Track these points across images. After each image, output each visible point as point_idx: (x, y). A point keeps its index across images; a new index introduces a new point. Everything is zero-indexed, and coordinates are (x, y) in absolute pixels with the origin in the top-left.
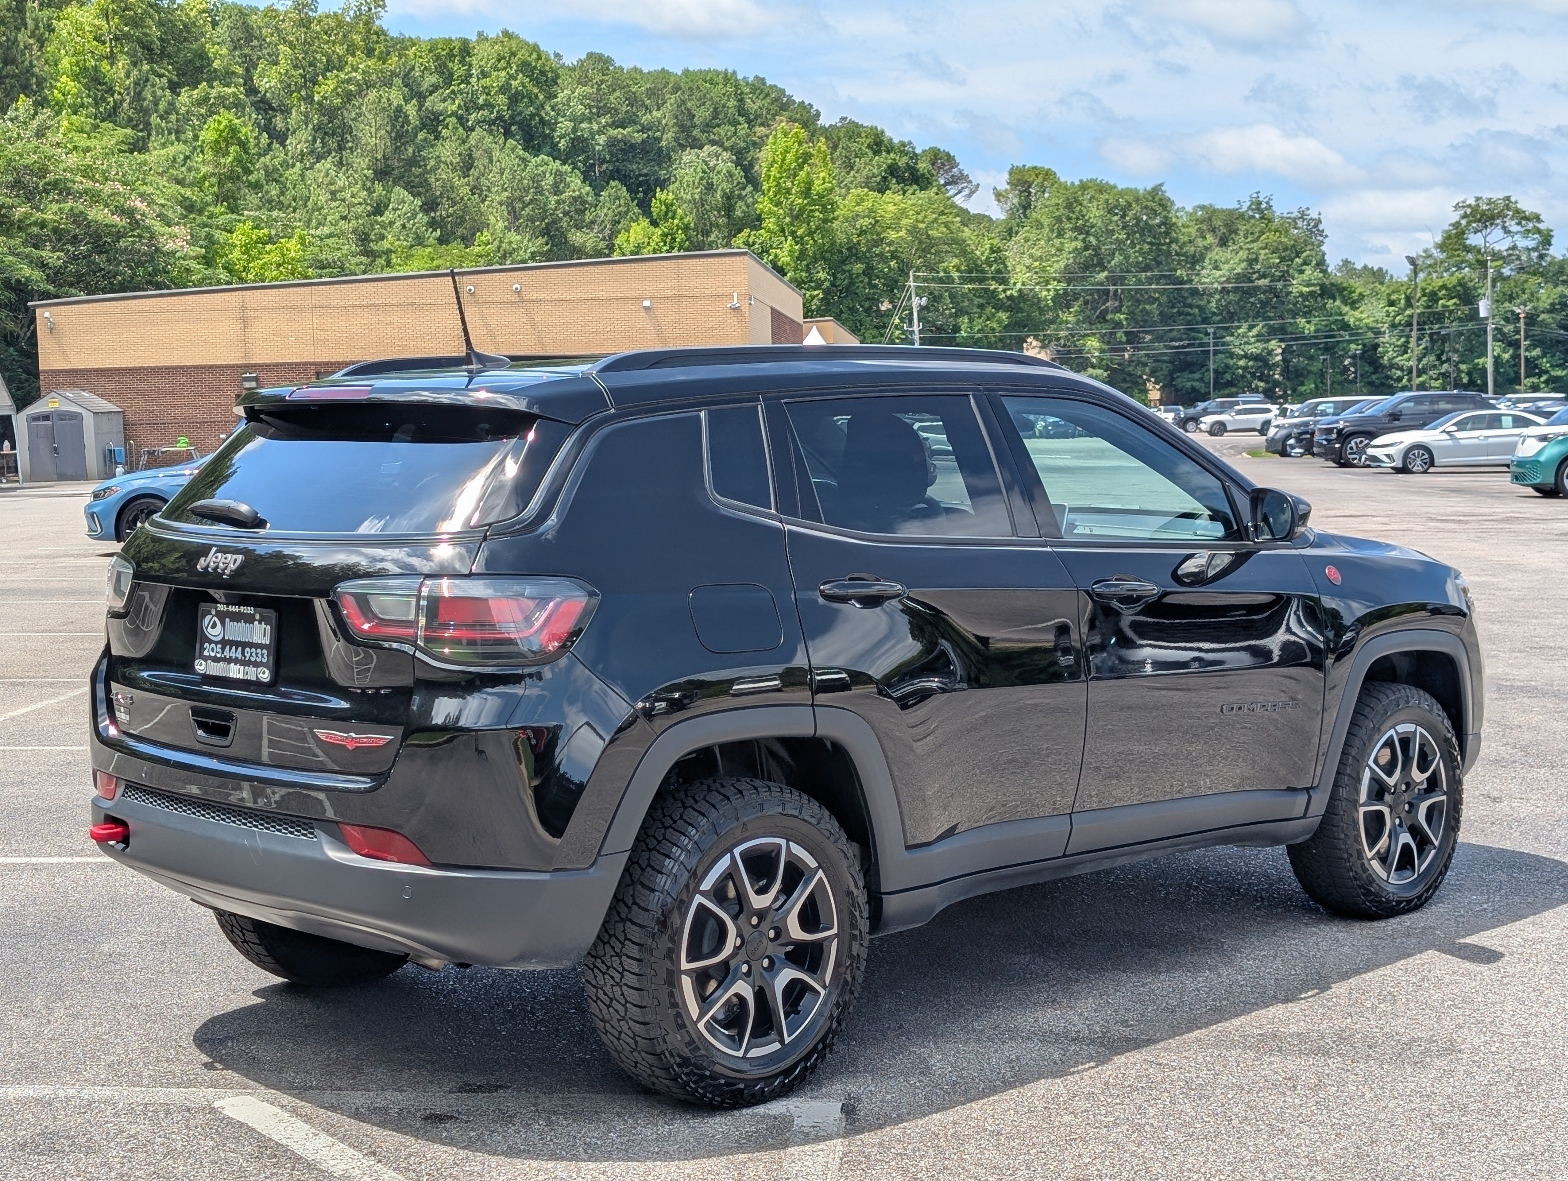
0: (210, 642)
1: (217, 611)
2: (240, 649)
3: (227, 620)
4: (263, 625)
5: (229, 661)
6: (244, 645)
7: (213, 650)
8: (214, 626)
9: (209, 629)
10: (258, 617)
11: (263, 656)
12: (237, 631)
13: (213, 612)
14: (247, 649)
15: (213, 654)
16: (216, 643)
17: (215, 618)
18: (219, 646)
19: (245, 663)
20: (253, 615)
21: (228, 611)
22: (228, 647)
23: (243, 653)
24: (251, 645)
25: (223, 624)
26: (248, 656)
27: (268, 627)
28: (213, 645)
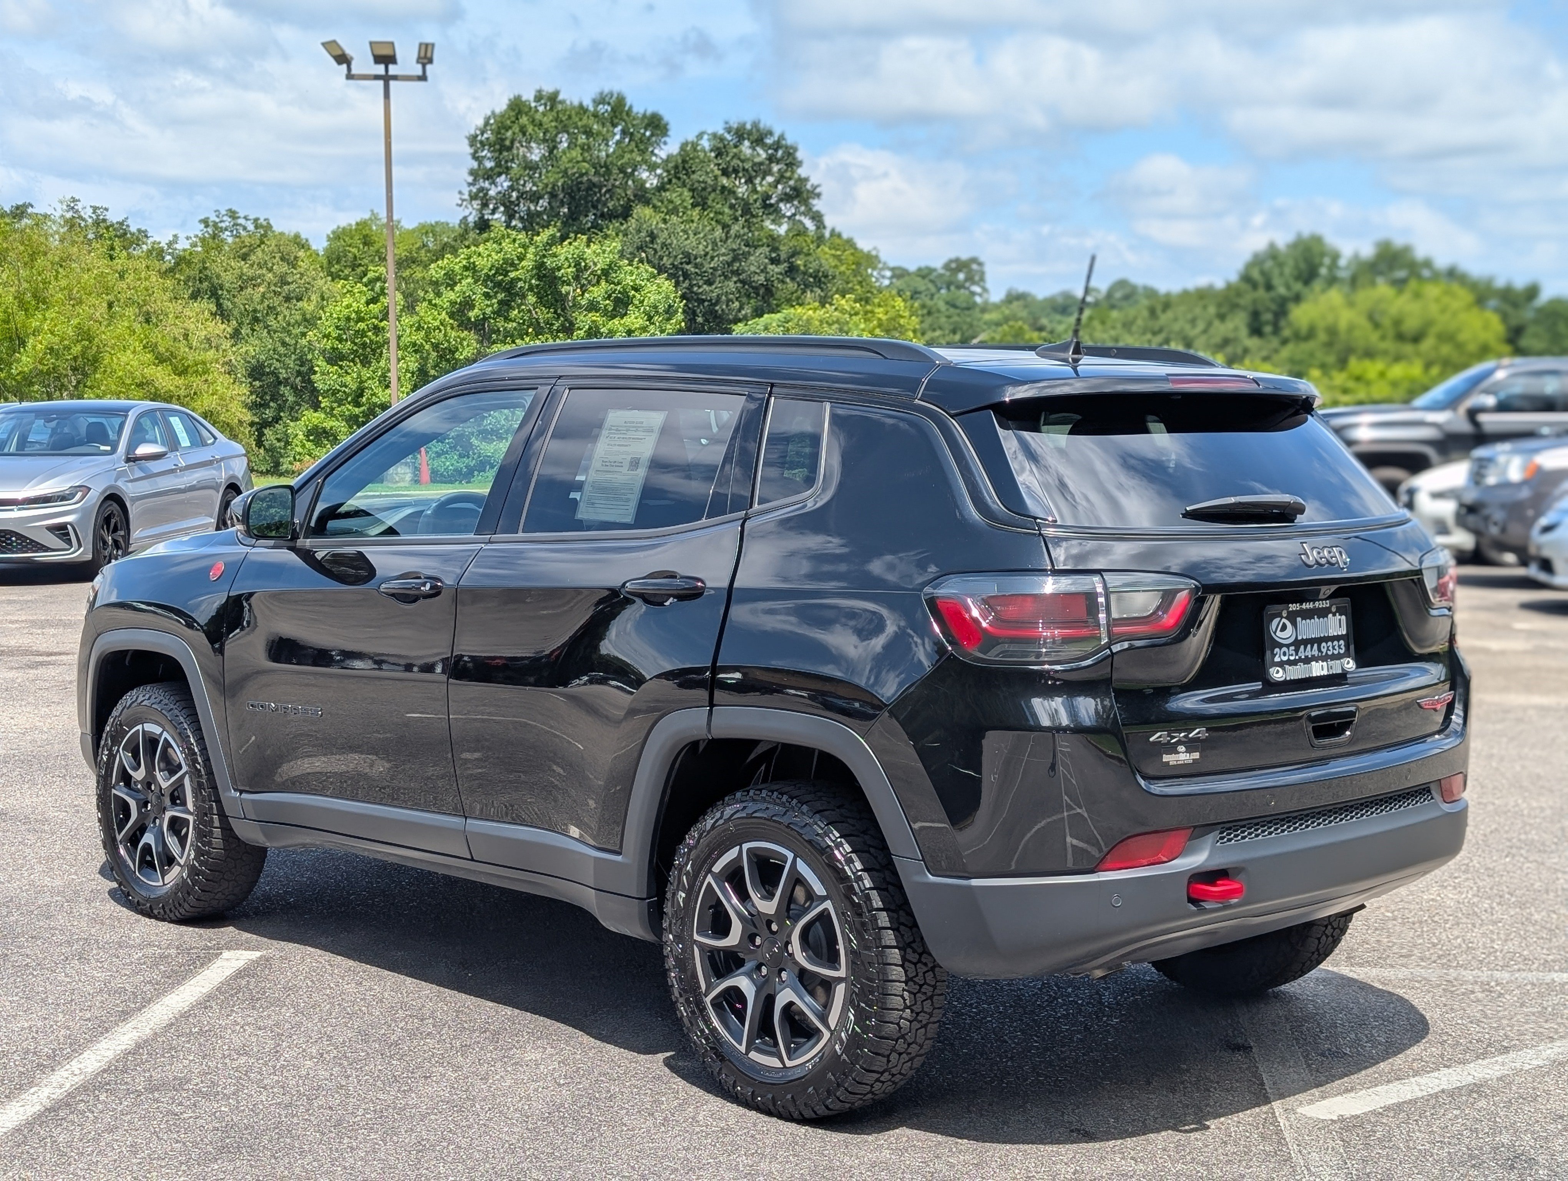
0: (1281, 646)
1: (1289, 612)
2: (1316, 645)
3: (1299, 619)
4: (1338, 617)
5: (1307, 661)
6: (1319, 641)
7: (1285, 654)
8: (1284, 628)
9: (1279, 633)
10: (1334, 609)
11: (1340, 647)
12: (1309, 628)
13: (1284, 614)
14: (1324, 644)
15: (1285, 658)
16: (1288, 646)
17: (1284, 620)
18: (1292, 648)
19: (1325, 658)
20: (1330, 608)
21: (1302, 610)
22: (1302, 647)
23: (1319, 650)
24: (1327, 639)
25: (1294, 624)
26: (1324, 650)
27: (1343, 617)
28: (1284, 649)
